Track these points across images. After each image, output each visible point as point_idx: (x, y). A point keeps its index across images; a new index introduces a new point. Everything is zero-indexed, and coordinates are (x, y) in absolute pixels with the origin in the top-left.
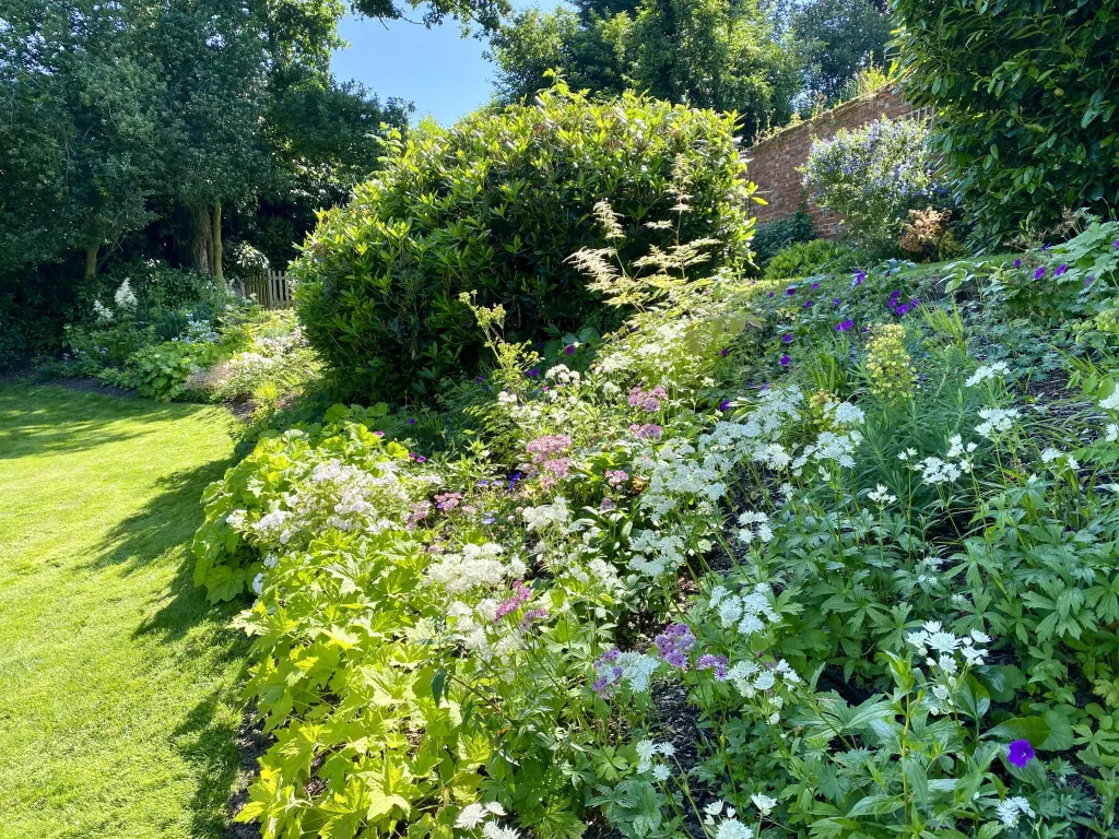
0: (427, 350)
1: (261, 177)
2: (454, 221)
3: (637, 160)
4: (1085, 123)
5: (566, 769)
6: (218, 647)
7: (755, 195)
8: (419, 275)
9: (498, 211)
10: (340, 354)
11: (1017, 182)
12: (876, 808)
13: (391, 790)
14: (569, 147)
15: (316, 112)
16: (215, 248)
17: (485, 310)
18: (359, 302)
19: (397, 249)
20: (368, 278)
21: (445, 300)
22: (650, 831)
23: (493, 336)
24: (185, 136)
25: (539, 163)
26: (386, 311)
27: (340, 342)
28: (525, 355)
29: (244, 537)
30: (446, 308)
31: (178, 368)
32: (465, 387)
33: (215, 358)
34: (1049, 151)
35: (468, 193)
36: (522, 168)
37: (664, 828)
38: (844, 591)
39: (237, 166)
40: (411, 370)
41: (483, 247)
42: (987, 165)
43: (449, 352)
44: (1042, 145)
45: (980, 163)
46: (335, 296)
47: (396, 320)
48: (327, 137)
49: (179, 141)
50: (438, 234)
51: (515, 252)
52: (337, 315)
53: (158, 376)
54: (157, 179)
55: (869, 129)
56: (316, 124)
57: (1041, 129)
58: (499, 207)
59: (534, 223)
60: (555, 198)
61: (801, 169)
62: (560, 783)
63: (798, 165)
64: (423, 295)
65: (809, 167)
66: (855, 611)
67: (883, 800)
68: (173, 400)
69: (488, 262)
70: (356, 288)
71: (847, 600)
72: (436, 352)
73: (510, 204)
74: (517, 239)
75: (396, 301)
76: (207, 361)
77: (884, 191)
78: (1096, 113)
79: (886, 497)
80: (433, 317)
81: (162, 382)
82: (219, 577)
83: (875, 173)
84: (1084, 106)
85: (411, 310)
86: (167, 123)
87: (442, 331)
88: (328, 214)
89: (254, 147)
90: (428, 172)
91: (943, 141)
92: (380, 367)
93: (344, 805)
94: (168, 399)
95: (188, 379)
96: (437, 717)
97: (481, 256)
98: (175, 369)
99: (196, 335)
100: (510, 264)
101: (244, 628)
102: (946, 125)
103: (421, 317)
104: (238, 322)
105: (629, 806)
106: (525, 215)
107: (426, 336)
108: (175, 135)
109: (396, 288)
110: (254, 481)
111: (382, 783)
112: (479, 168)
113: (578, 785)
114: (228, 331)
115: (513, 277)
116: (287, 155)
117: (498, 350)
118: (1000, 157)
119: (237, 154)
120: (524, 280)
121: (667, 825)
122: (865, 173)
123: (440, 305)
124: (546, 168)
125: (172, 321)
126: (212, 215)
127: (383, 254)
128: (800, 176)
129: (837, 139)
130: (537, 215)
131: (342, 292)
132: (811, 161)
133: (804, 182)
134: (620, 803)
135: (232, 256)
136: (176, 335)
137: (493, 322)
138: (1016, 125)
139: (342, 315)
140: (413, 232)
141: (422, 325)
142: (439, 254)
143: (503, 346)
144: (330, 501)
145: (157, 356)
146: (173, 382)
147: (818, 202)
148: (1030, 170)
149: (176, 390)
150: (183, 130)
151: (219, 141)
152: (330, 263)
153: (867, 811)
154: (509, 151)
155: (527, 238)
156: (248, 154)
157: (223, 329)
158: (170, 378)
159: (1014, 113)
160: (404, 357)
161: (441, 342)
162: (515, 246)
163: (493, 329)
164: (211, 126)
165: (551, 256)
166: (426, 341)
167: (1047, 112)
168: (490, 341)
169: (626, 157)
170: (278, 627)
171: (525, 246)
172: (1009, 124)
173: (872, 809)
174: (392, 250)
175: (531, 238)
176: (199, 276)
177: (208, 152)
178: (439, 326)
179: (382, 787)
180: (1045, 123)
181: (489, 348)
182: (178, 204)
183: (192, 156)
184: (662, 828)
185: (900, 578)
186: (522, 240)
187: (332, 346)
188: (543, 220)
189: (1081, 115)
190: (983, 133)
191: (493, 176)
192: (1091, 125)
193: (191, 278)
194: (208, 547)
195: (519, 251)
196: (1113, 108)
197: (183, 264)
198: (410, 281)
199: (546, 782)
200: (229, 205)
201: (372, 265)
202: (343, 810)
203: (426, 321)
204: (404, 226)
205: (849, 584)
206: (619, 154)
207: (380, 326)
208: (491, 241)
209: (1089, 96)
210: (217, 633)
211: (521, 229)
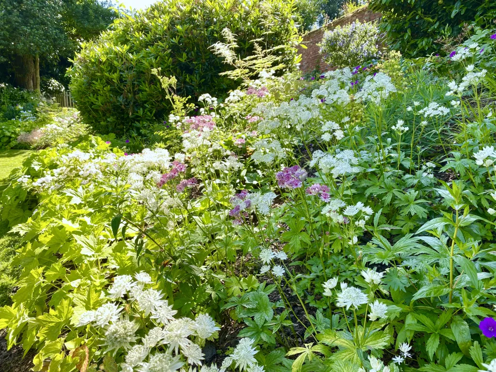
0: (137, 112)
1: (59, 44)
2: (153, 45)
3: (246, 19)
4: (453, 16)
5: (209, 290)
6: (9, 248)
7: (301, 43)
8: (133, 73)
9: (175, 40)
10: (93, 117)
11: (419, 46)
12: (433, 293)
13: (92, 307)
14: (212, 11)
15: (88, 14)
16: (37, 78)
17: (166, 79)
18: (102, 86)
19: (122, 60)
20: (107, 74)
21: (147, 85)
22: (266, 321)
23: (170, 94)
24: (20, 20)
25: (196, 16)
26: (117, 92)
27: (93, 109)
28: (187, 105)
29: (28, 190)
30: (147, 89)
31: (15, 133)
32: (156, 125)
33: (34, 128)
34: (436, 29)
35: (159, 31)
36: (187, 19)
37: (276, 319)
38: (378, 184)
39: (47, 37)
40: (130, 124)
41: (167, 58)
42: (406, 37)
43: (149, 113)
44: (432, 27)
45: (403, 36)
46: (90, 84)
47: (121, 97)
48: (93, 26)
49: (16, 22)
50: (144, 52)
51: (183, 61)
52: (91, 95)
53: (4, 136)
54: (5, 41)
55: (351, 26)
56: (87, 19)
57: (431, 20)
58: (175, 38)
59: (193, 48)
60: (204, 34)
61: (319, 45)
62: (204, 298)
63: (318, 42)
64: (136, 83)
65: (323, 44)
66: (386, 193)
67: (436, 288)
68: (12, 148)
69: (169, 66)
70: (101, 80)
71: (381, 188)
72: (142, 113)
73: (181, 37)
74: (184, 55)
75: (122, 87)
76: (29, 129)
77: (357, 54)
78: (457, 11)
79: (403, 128)
80: (140, 95)
81: (5, 140)
82: (16, 215)
83: (352, 47)
84: (452, 8)
85: (129, 92)
86: (10, 13)
87: (145, 102)
88: (88, 45)
89: (55, 29)
90: (139, 24)
91: (386, 27)
92: (113, 122)
93: (56, 316)
94: (9, 148)
95: (19, 137)
96: (126, 264)
97: (166, 63)
98: (12, 133)
99: (25, 118)
100: (181, 68)
101: (19, 232)
102: (386, 21)
103: (135, 94)
104: (46, 112)
105: (250, 307)
106: (189, 43)
107: (138, 105)
108: (14, 19)
109: (121, 80)
110: (35, 162)
111: (85, 301)
112: (166, 18)
113: (216, 299)
114: (41, 116)
115: (182, 75)
116: (73, 36)
117: (173, 100)
118: (411, 35)
119: (47, 31)
120: (187, 76)
121: (278, 316)
122: (348, 47)
123: (144, 88)
124: (200, 19)
125: (13, 111)
126: (35, 62)
127: (115, 62)
128: (318, 48)
129: (335, 30)
130: (195, 43)
131: (94, 82)
132: (324, 41)
133: (320, 51)
134: (246, 306)
135: (46, 85)
136: (14, 117)
137: (170, 85)
138: (420, 18)
139: (94, 95)
140: (130, 51)
141: (135, 98)
142: (143, 61)
143: (176, 97)
144: (77, 171)
145: (3, 127)
146: (11, 139)
147: (326, 61)
148: (426, 40)
149: (13, 143)
150: (18, 17)
151: (37, 24)
152: (87, 67)
153: (427, 295)
154: (181, 11)
155: (189, 55)
156: (53, 32)
157: (39, 115)
158: (10, 137)
159: (419, 12)
160: (126, 116)
161: (144, 108)
162: (184, 58)
163: (170, 89)
164: (34, 16)
165: (202, 64)
166: (137, 108)
167: (435, 12)
168: (169, 95)
169: (240, 18)
170: (38, 228)
171: (188, 58)
172: (417, 18)
173: (430, 294)
174: (120, 60)
175: (191, 55)
176: (28, 92)
177: (32, 29)
178: (144, 100)
179: (84, 304)
180: (433, 18)
181: (168, 99)
182: (15, 55)
183: (23, 30)
184: (274, 319)
185: (407, 179)
186: (187, 55)
187: (89, 112)
188: (198, 45)
189: (450, 13)
190: (405, 23)
191: (172, 23)
192: (455, 17)
193: (24, 92)
194: (9, 198)
195: (185, 60)
196: (465, 8)
197: (20, 87)
198: (129, 76)
199: (195, 298)
200: (43, 58)
201: (109, 68)
202: (56, 320)
203: (137, 96)
204: (126, 47)
205: (381, 179)
206: (236, 16)
207: (113, 99)
208: (171, 55)
209: (454, 4)
210: (11, 242)
211: (186, 51)
